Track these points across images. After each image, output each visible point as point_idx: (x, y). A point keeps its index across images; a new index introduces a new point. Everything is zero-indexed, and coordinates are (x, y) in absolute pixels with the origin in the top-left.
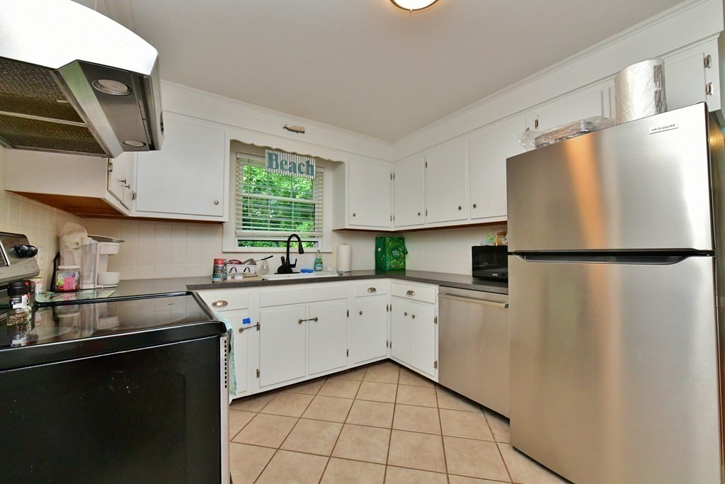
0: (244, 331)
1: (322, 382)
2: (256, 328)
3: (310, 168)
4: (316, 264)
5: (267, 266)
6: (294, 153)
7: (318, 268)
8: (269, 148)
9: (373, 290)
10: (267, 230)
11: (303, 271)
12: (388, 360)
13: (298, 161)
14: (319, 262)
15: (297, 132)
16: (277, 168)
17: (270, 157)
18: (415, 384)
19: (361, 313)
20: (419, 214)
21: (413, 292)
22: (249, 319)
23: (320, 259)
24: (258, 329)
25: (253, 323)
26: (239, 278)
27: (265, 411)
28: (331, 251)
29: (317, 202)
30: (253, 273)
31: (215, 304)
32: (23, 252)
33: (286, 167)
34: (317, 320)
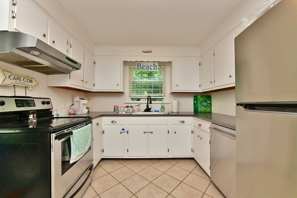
0: (122, 133)
1: (156, 161)
2: (127, 133)
3: (155, 67)
4: (161, 108)
5: (140, 109)
6: (148, 62)
7: (162, 110)
8: (138, 61)
9: (183, 122)
10: (142, 94)
11: (155, 111)
12: (193, 159)
13: (149, 64)
14: (163, 108)
15: (148, 52)
16: (140, 69)
17: (138, 64)
18: (201, 175)
19: (175, 133)
20: (211, 82)
21: (201, 125)
22: (124, 129)
23: (163, 106)
24: (128, 133)
25: (126, 130)
26: (124, 113)
27: (127, 166)
28: (169, 103)
29: (163, 81)
30: (131, 111)
31: (112, 122)
32: (43, 103)
33: (145, 68)
34: (152, 132)
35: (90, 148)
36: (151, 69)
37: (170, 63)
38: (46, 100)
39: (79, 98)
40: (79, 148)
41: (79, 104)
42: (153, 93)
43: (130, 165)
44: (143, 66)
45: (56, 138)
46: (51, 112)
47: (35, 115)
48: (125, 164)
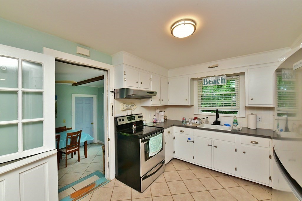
0: (188, 142)
3: (223, 80)
5: (208, 121)
6: (215, 76)
8: (204, 77)
11: (225, 125)
13: (216, 78)
14: (235, 122)
15: (215, 67)
17: (204, 80)
19: (244, 153)
22: (190, 138)
23: (236, 120)
24: (193, 143)
25: (192, 140)
26: (191, 125)
27: (192, 170)
28: (244, 117)
29: (237, 92)
30: (198, 123)
31: (181, 131)
32: (139, 117)
33: (211, 83)
34: (216, 147)
35: (162, 149)
36: (218, 83)
37: (243, 74)
38: (140, 115)
39: (158, 110)
40: (153, 149)
41: (159, 115)
42: (224, 105)
43: (195, 170)
44: (209, 81)
45: (142, 142)
46: (143, 122)
47: (135, 125)
48: (190, 168)
